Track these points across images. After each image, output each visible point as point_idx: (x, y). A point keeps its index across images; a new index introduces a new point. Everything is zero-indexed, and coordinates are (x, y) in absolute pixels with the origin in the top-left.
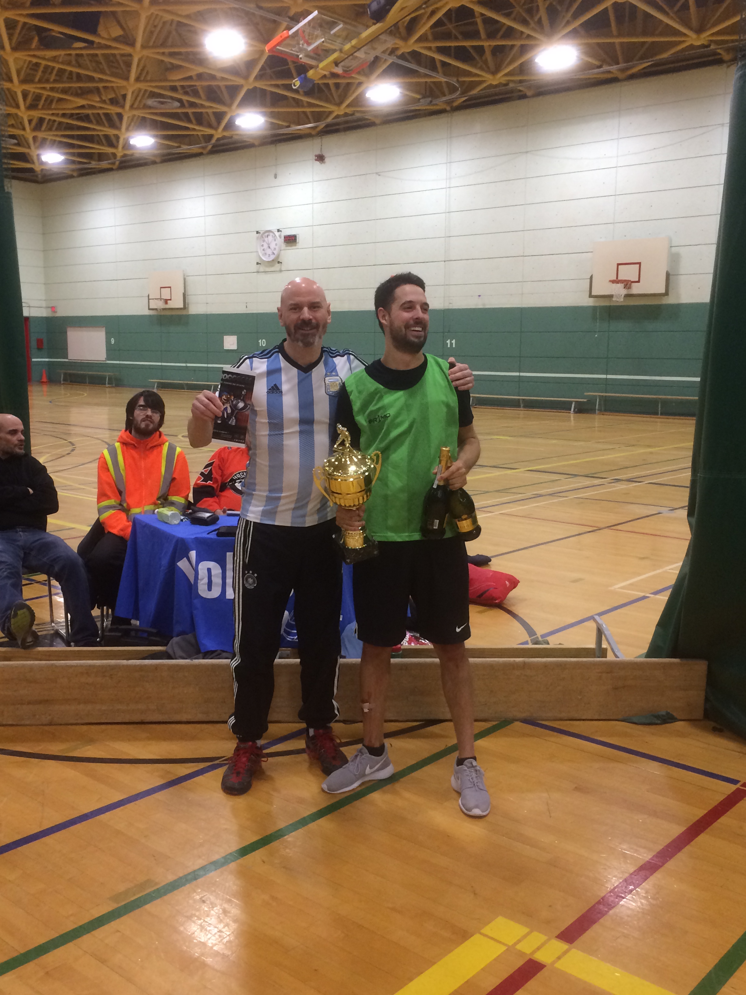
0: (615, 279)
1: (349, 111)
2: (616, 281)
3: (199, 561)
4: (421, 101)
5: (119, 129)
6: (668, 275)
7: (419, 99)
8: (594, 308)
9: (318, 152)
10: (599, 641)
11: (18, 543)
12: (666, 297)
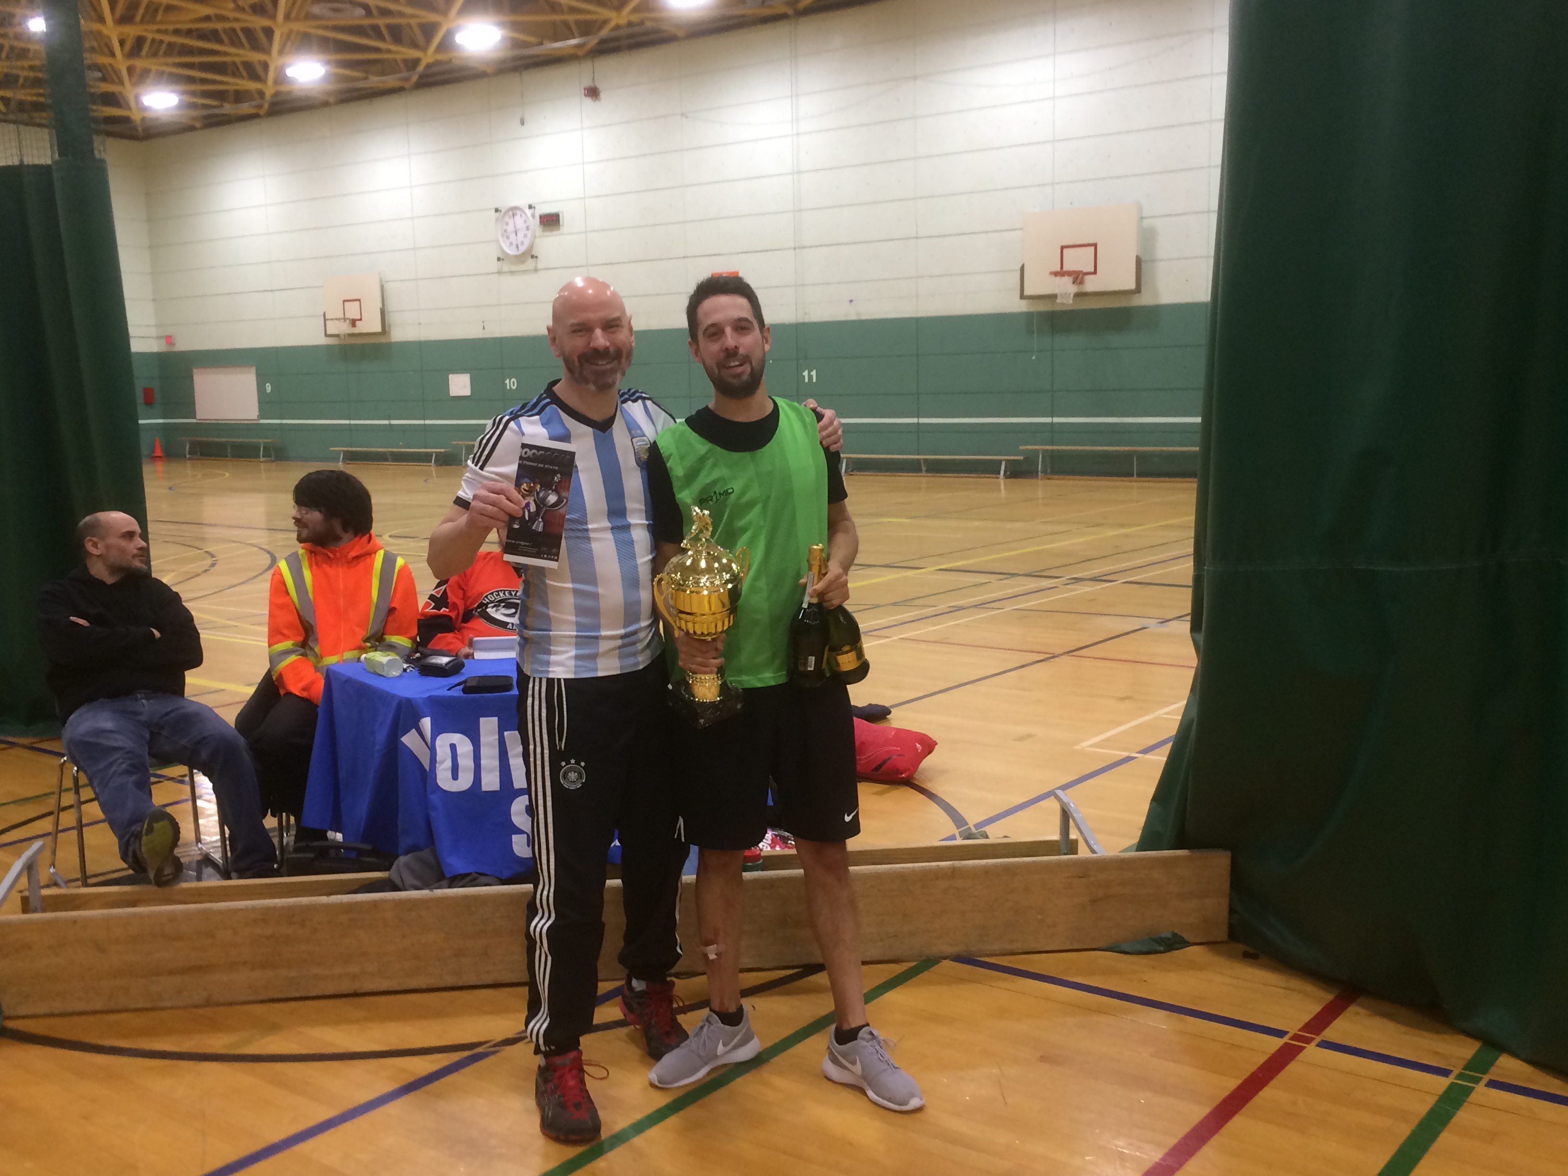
0: (1058, 269)
1: (634, 18)
2: (1060, 273)
3: (435, 733)
5: (267, 51)
6: (1139, 262)
8: (1029, 315)
9: (587, 83)
10: (1065, 829)
11: (140, 718)
12: (1137, 295)
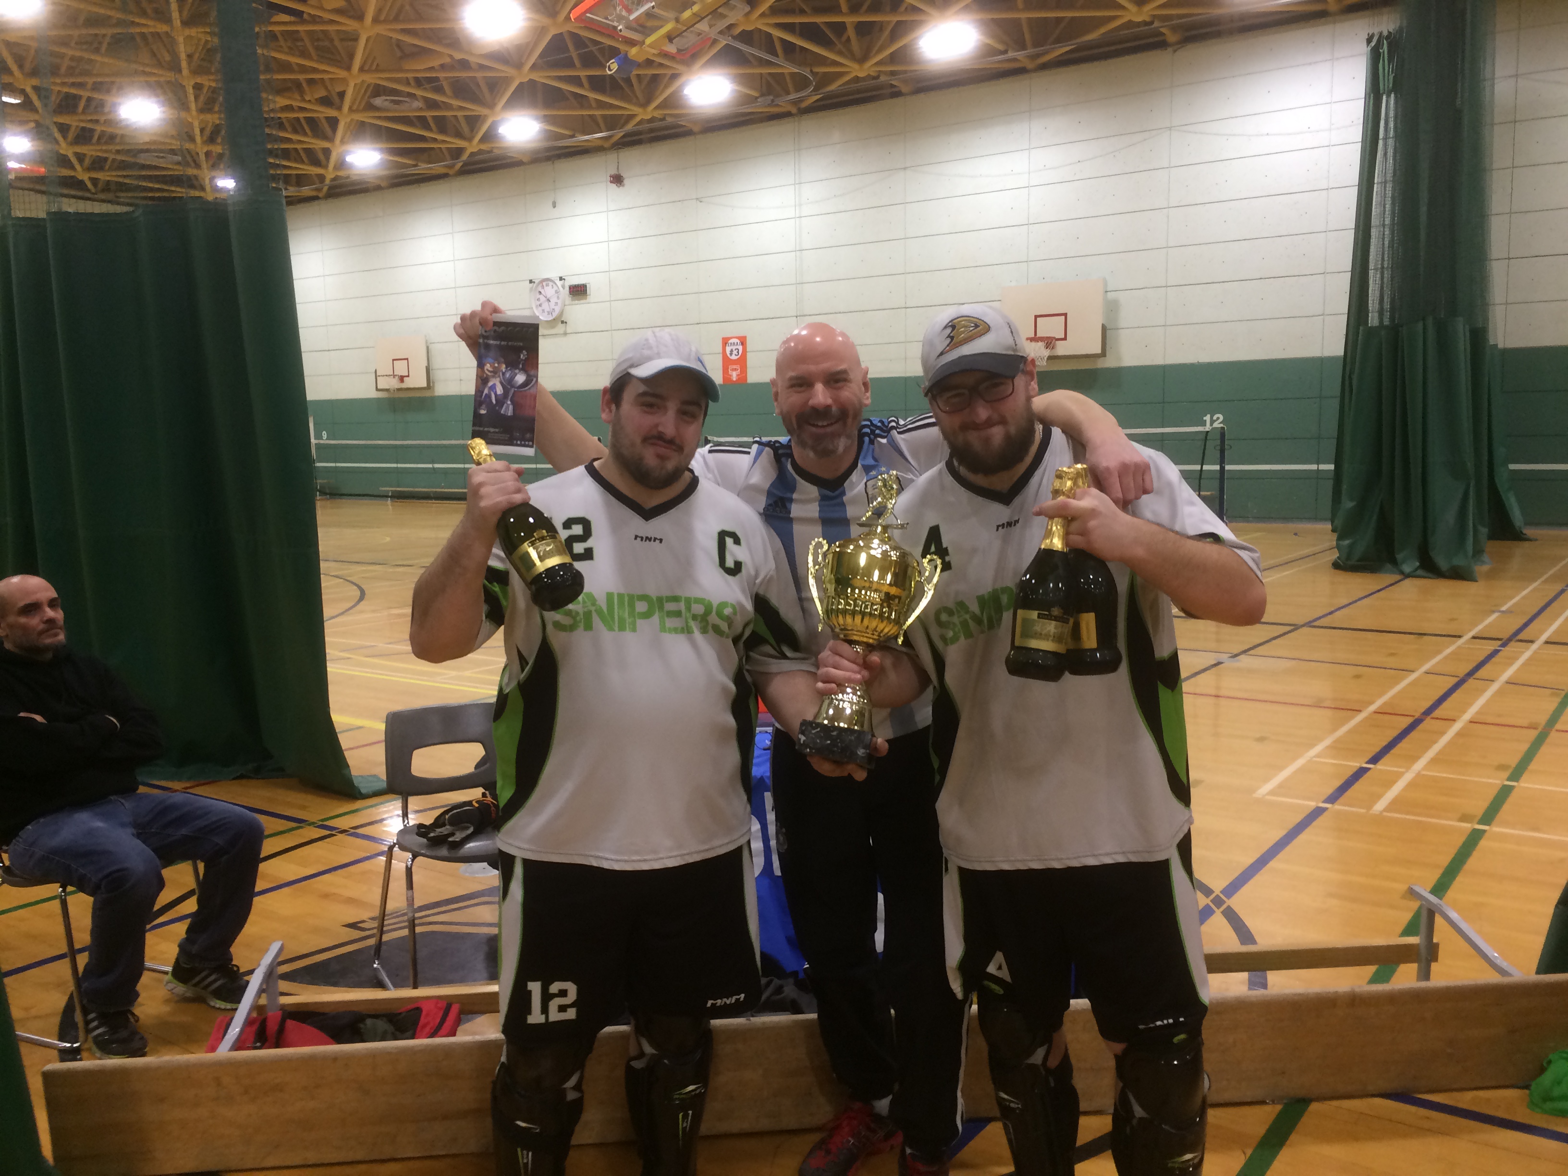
0: (1033, 335)
1: (658, 114)
2: (1035, 338)
4: (759, 100)
5: (331, 140)
6: (1104, 329)
7: (757, 98)
9: (614, 172)
12: (1103, 358)
